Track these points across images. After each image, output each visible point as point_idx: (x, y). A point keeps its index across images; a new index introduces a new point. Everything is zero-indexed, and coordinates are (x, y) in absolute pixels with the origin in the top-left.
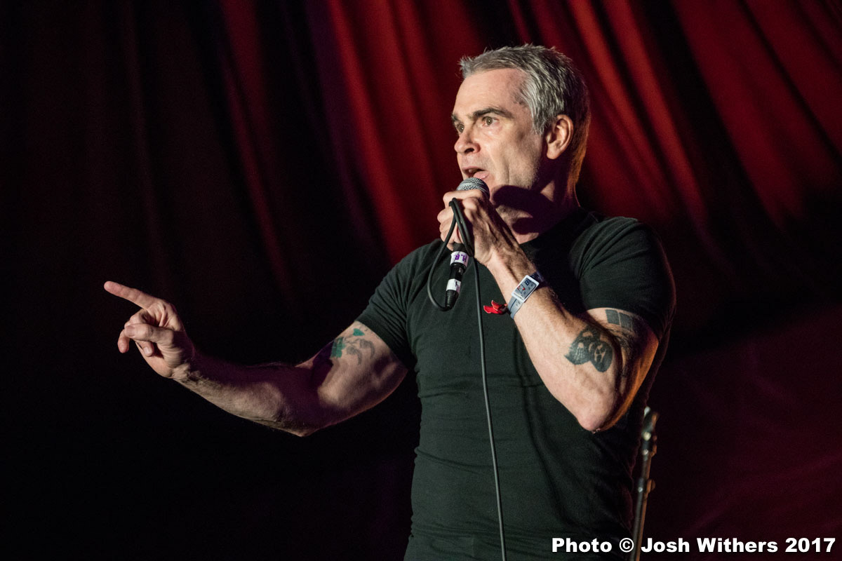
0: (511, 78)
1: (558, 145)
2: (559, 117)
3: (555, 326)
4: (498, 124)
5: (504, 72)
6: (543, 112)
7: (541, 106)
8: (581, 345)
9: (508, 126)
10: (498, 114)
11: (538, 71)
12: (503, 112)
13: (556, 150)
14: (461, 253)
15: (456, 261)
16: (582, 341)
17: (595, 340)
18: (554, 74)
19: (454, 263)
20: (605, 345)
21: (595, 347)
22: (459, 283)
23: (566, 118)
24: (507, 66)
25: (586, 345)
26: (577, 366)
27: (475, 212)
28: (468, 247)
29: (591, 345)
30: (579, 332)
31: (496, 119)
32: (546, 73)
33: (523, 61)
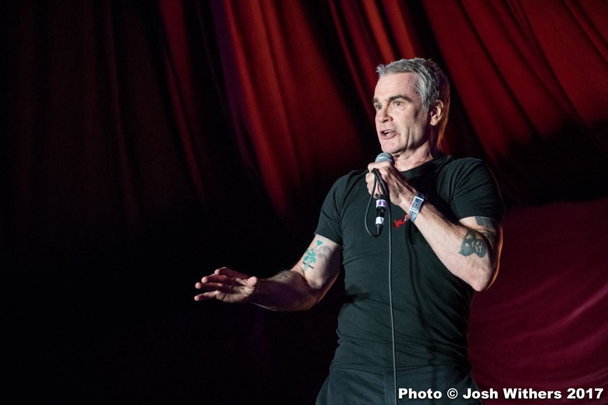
0: (410, 77)
1: (437, 118)
2: (437, 101)
3: (449, 236)
4: (404, 105)
5: (406, 75)
6: (428, 98)
7: (427, 95)
8: (467, 245)
9: (409, 107)
10: (404, 99)
11: (424, 74)
12: (406, 98)
13: (436, 120)
14: (382, 200)
15: (380, 206)
16: (467, 242)
17: (474, 239)
18: (433, 76)
19: (378, 207)
20: (480, 241)
21: (475, 244)
22: (383, 219)
23: (441, 102)
24: (407, 71)
25: (470, 244)
26: (467, 257)
27: (387, 176)
28: (386, 196)
29: (472, 243)
30: (464, 237)
31: (402, 102)
32: (429, 75)
33: (416, 69)
